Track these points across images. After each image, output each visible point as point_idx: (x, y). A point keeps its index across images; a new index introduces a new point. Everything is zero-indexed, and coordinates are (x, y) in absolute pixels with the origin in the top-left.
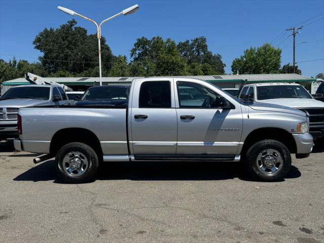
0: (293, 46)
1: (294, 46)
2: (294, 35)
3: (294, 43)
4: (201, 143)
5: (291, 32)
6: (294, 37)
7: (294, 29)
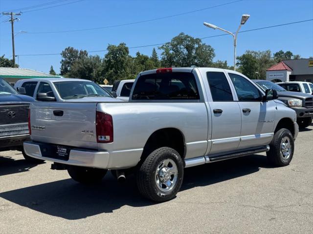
0: (11, 34)
1: (13, 34)
2: (12, 21)
3: (13, 31)
4: (253, 136)
5: (8, 17)
6: (12, 24)
7: (11, 14)
